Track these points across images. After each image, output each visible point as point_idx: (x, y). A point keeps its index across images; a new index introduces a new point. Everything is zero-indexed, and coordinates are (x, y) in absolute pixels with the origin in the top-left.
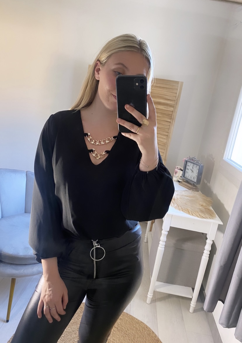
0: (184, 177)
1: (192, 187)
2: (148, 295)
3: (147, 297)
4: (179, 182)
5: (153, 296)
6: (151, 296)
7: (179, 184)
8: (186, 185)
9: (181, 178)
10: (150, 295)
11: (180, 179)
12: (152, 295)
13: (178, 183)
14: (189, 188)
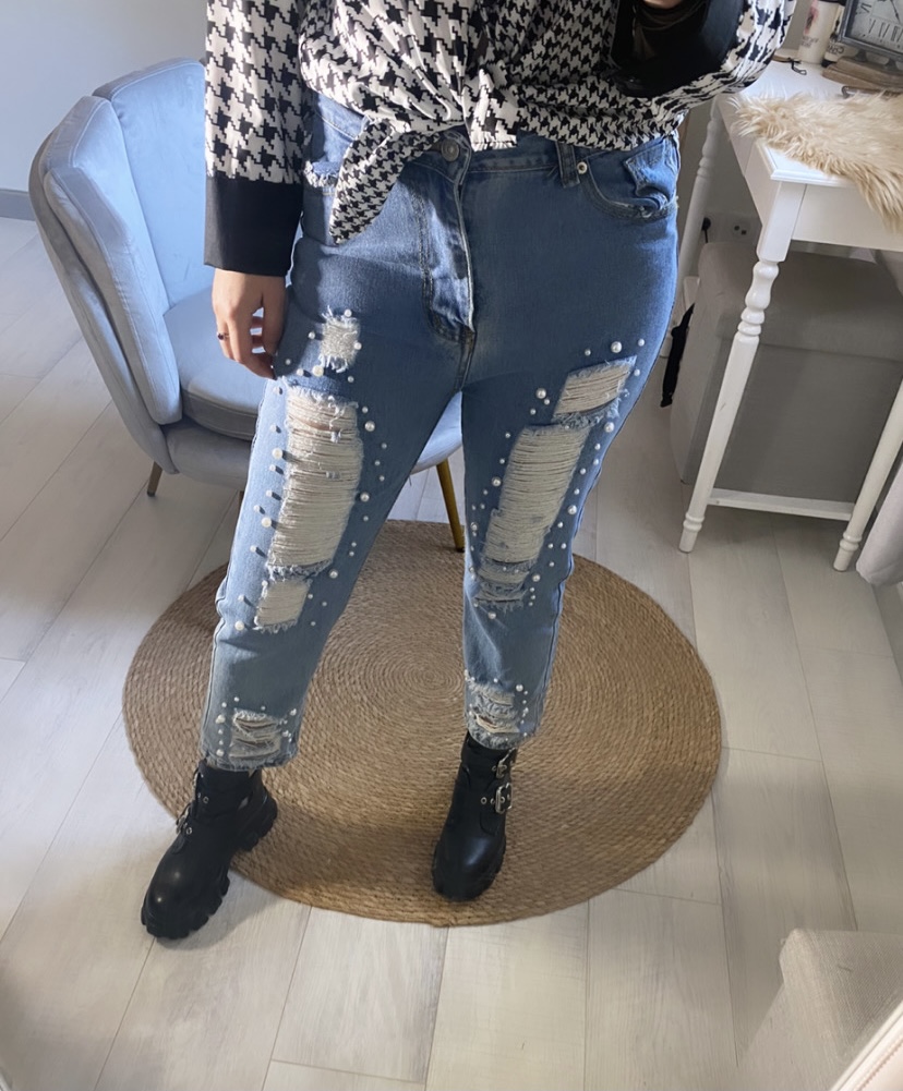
0: (847, 35)
1: (886, 76)
2: (685, 523)
3: (681, 528)
4: (825, 63)
5: (703, 523)
6: (696, 523)
7: (824, 75)
8: (855, 73)
9: (832, 42)
10: (694, 520)
11: (829, 49)
12: (701, 519)
13: (820, 70)
14: (871, 86)
